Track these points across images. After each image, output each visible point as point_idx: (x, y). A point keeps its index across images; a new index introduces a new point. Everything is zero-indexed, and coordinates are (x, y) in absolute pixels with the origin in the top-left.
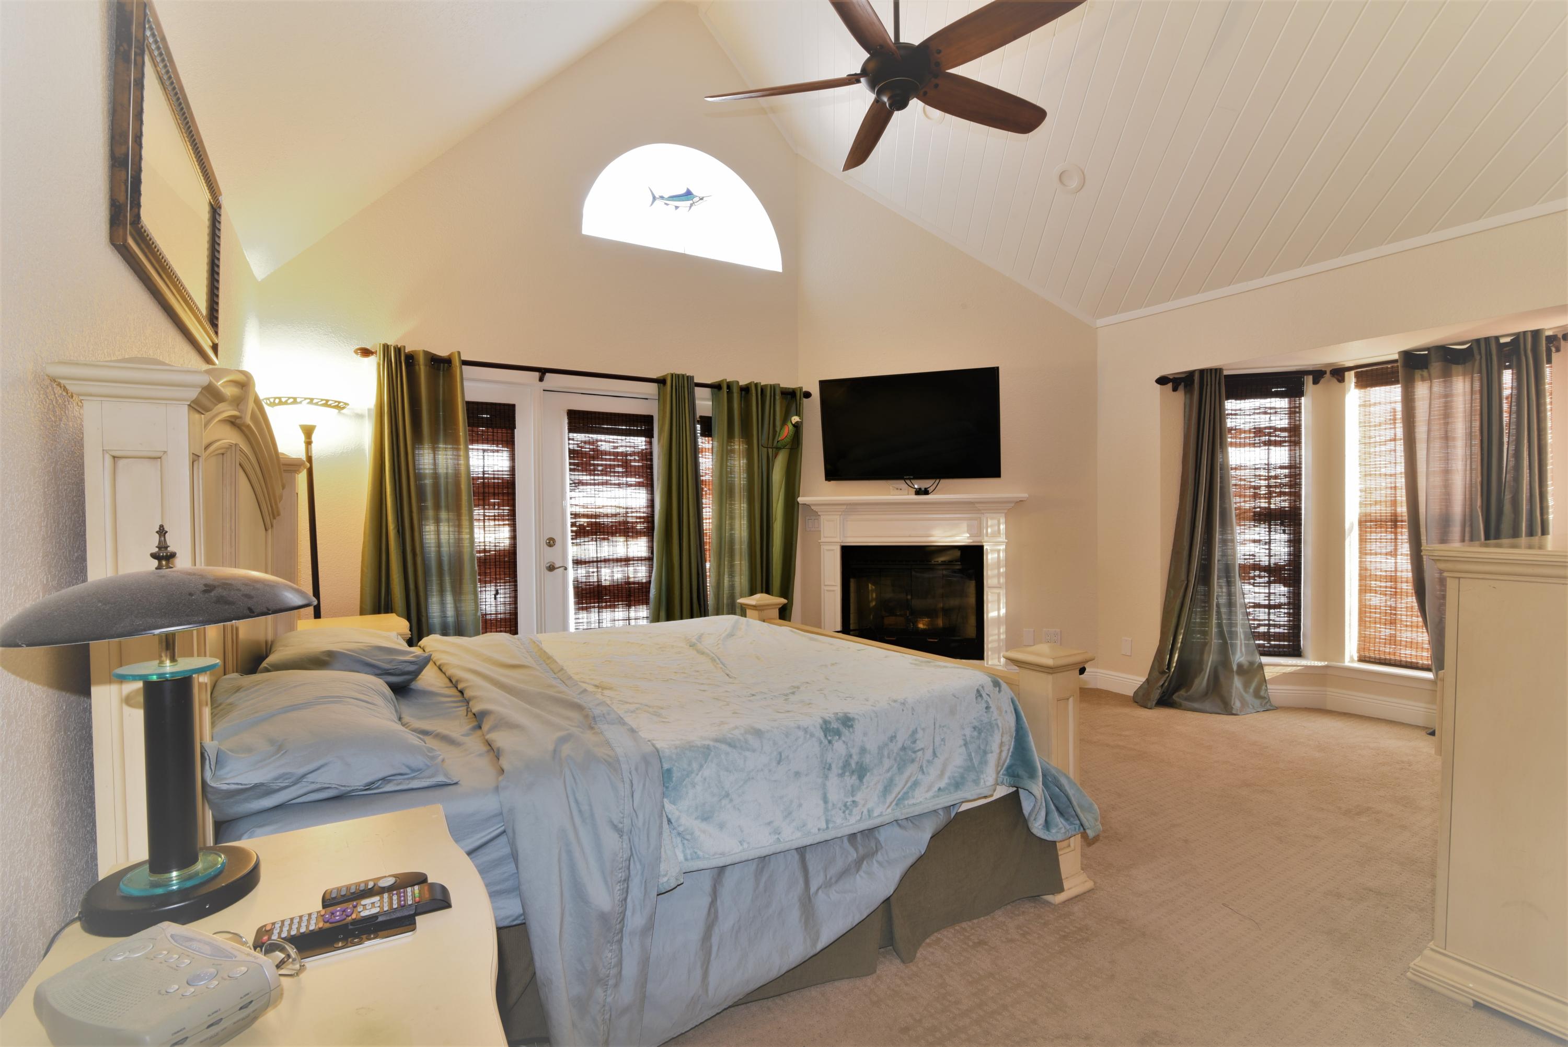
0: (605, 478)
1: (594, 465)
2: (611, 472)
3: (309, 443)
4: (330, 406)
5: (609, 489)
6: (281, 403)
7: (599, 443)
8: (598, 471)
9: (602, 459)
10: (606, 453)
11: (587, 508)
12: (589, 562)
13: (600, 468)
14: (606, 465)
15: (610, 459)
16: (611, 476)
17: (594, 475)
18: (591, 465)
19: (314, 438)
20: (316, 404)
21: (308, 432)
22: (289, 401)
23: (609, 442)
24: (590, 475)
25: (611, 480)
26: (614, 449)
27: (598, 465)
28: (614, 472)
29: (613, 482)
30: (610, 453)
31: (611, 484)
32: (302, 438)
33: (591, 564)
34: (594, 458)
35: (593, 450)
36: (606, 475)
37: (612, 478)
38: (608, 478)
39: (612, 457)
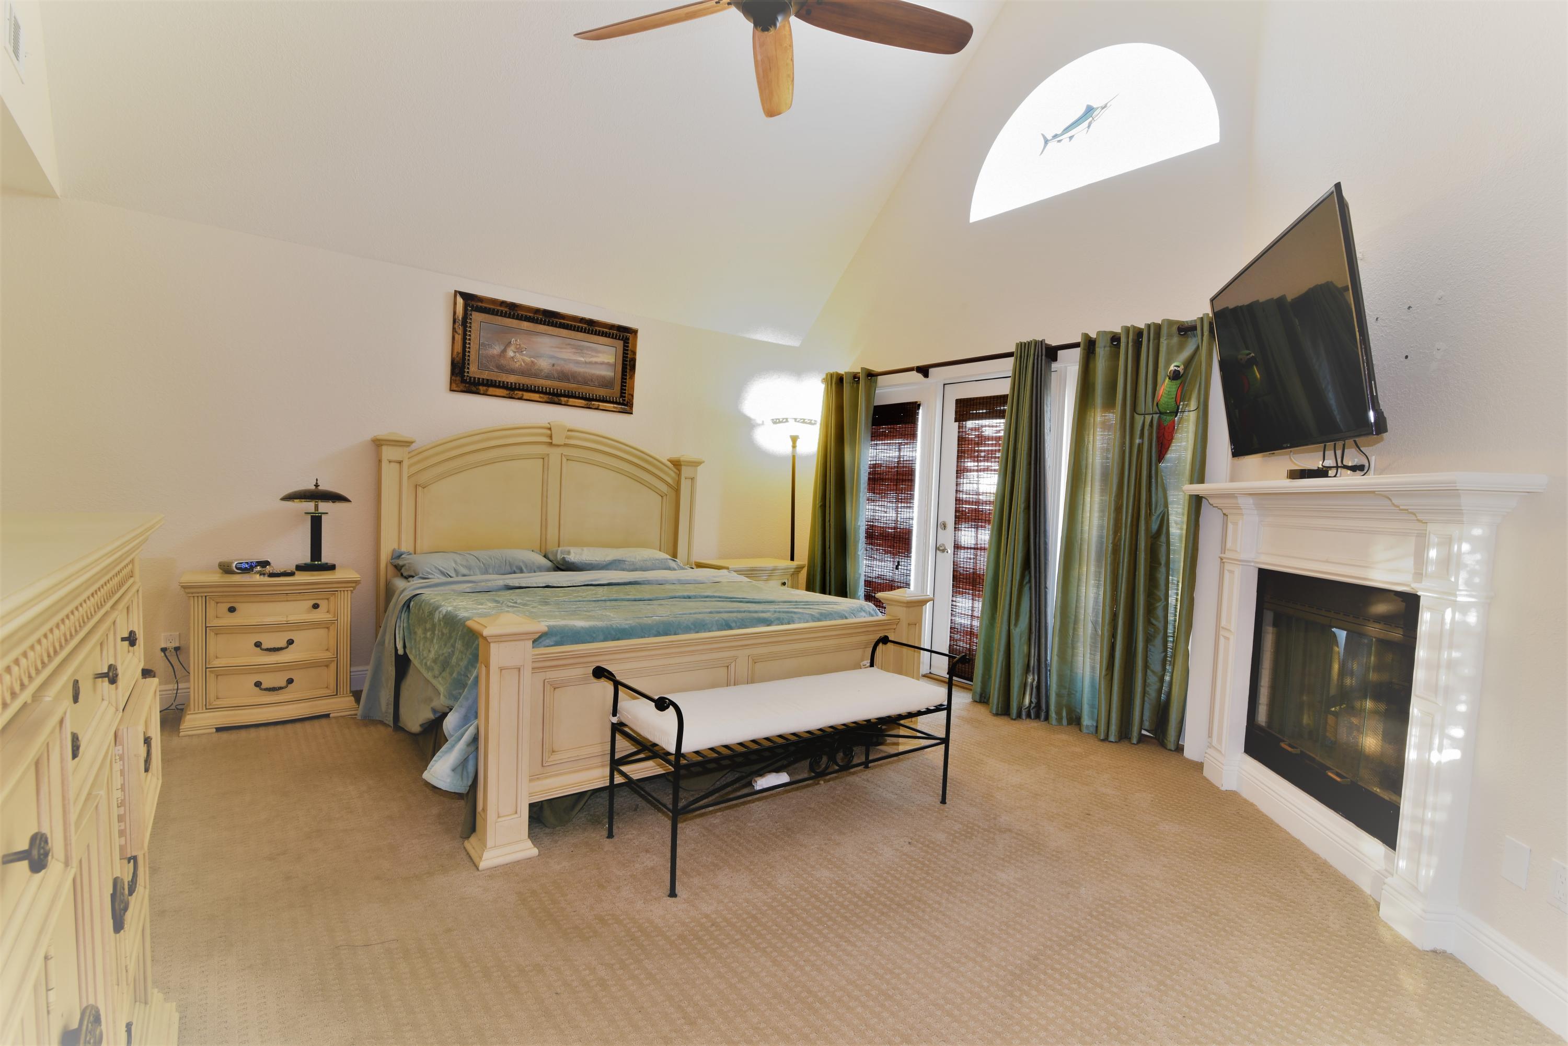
0: (986, 464)
1: (978, 451)
2: (992, 457)
3: (794, 447)
4: (806, 423)
5: (989, 475)
6: (780, 422)
7: (984, 429)
8: (981, 457)
9: (985, 445)
10: (989, 438)
11: (970, 494)
12: (968, 548)
13: (983, 454)
14: (988, 450)
15: (992, 444)
16: (992, 462)
17: (978, 461)
18: (975, 451)
19: (798, 443)
20: (798, 421)
21: (794, 439)
22: (784, 420)
23: (993, 426)
24: (974, 461)
25: (991, 466)
26: (996, 433)
27: (981, 451)
28: (995, 458)
29: (993, 468)
30: (992, 439)
31: (991, 470)
32: (791, 443)
33: (969, 551)
34: (978, 444)
35: (978, 436)
36: (988, 461)
37: (993, 464)
38: (989, 464)
39: (994, 442)
